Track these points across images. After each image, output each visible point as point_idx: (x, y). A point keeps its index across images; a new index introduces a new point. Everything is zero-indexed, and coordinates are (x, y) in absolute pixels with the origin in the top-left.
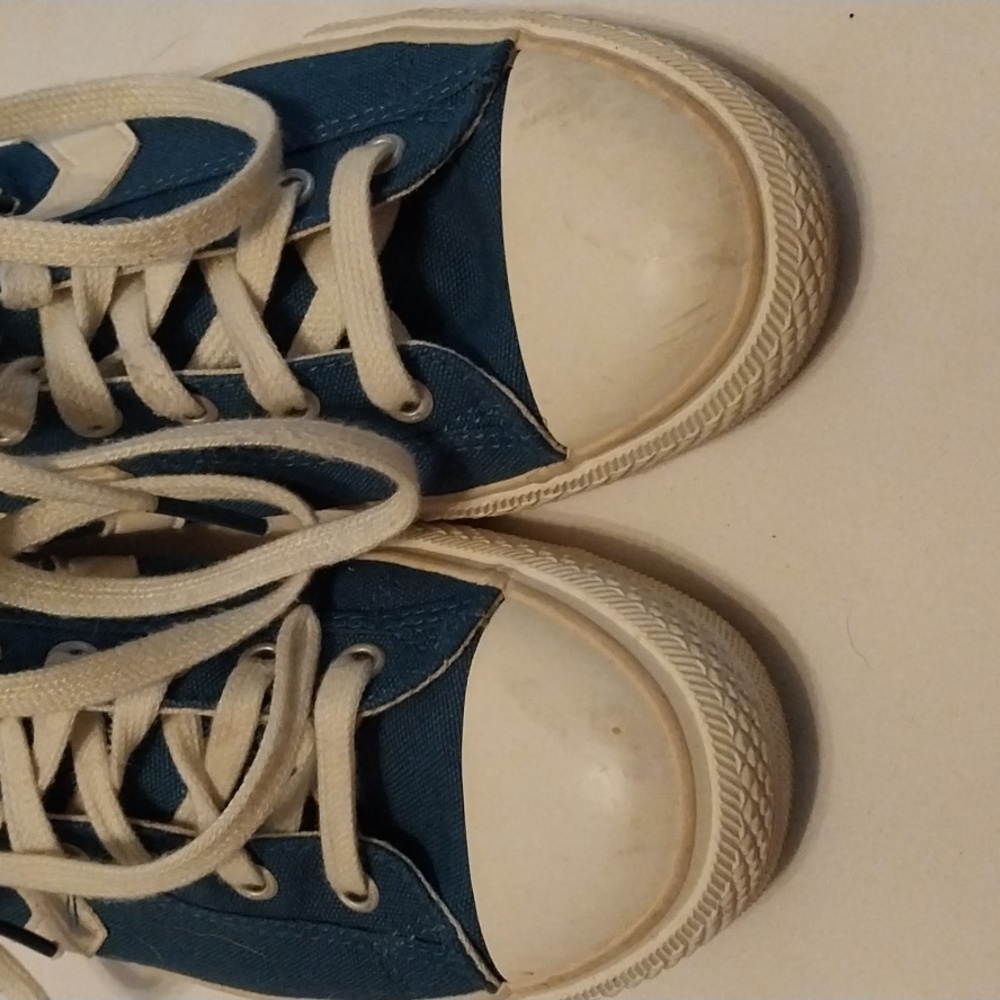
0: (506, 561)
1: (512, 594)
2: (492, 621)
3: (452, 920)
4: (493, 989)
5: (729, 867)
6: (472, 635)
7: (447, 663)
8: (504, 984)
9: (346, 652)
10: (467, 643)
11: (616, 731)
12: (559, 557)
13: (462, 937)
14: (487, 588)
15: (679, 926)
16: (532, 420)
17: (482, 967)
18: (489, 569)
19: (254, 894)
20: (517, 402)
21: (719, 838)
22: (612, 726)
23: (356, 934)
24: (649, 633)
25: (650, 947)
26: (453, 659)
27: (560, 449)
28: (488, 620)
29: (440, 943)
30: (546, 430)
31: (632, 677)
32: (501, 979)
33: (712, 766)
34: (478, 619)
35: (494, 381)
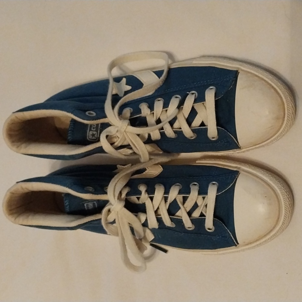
0: (239, 166)
1: (241, 172)
2: (239, 177)
3: (230, 233)
4: (236, 246)
5: (285, 221)
6: (235, 179)
7: (231, 185)
8: (238, 245)
9: (211, 183)
10: (234, 181)
11: (266, 197)
12: (249, 165)
13: (232, 236)
14: (236, 171)
15: (275, 233)
16: (236, 142)
17: (235, 241)
18: (236, 167)
19: (190, 229)
20: (234, 139)
21: (284, 216)
22: (265, 196)
23: (209, 236)
24: (270, 179)
25: (268, 237)
26: (232, 184)
27: (240, 147)
28: (238, 177)
29: (227, 237)
30: (239, 144)
31: (267, 187)
32: (238, 244)
33: (283, 203)
34: (236, 177)
35: (230, 135)
